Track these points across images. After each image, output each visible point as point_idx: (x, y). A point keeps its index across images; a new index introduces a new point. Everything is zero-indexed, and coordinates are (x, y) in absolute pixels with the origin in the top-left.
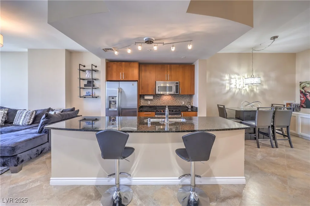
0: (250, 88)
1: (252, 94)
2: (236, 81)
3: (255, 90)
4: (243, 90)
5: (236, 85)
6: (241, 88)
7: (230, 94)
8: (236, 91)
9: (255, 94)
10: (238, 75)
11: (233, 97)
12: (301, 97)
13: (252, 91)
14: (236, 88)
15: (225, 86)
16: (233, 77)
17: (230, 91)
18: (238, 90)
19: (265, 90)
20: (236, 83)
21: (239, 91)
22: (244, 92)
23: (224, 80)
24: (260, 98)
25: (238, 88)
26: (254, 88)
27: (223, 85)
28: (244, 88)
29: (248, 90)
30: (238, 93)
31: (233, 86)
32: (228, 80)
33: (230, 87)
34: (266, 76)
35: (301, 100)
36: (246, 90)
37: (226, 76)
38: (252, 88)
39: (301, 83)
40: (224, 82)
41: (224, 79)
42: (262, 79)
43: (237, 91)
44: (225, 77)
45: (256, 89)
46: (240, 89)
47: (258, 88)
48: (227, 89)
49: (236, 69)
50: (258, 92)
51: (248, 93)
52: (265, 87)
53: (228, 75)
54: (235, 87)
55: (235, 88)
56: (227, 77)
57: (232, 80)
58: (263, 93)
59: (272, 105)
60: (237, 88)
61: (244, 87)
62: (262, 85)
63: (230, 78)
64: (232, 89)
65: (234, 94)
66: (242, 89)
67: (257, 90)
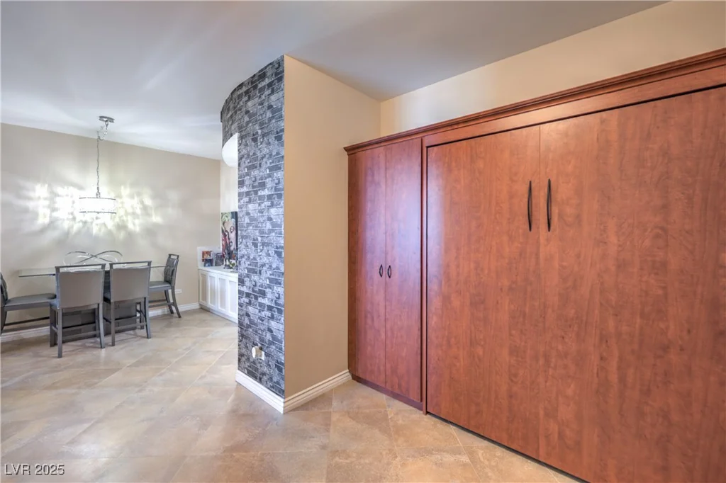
0: (117, 220)
1: (122, 235)
2: (74, 202)
3: (130, 226)
4: (97, 224)
5: (72, 214)
6: (89, 221)
7: (52, 235)
8: (72, 227)
9: (131, 236)
10: (81, 188)
11: (64, 241)
12: (222, 240)
13: (122, 226)
14: (74, 219)
15: (36, 215)
16: (59, 190)
17: (52, 224)
18: (81, 224)
19: (156, 225)
20: (72, 207)
21: (84, 227)
22: (100, 230)
23: (30, 199)
24: (143, 243)
25: (81, 221)
26: (127, 220)
27: (26, 210)
28: (99, 222)
29: (110, 224)
30: (79, 232)
31: (61, 214)
32: (45, 199)
33: (51, 217)
34: (157, 196)
35: (222, 245)
36: (104, 224)
37: (38, 187)
38: (123, 221)
39: (222, 214)
40: (31, 205)
41: (31, 194)
42: (148, 202)
43: (77, 226)
44: (34, 190)
45: (134, 224)
46: (85, 222)
47: (137, 221)
48: (43, 220)
49: (72, 174)
50: (138, 229)
51: (110, 233)
52: (156, 219)
53: (46, 186)
54: (71, 217)
55: (68, 219)
56: (41, 191)
57: (58, 199)
58: (150, 231)
59: (170, 255)
60: (77, 220)
62: (148, 215)
63: (54, 195)
64: (59, 222)
65: (67, 234)
66: (92, 223)
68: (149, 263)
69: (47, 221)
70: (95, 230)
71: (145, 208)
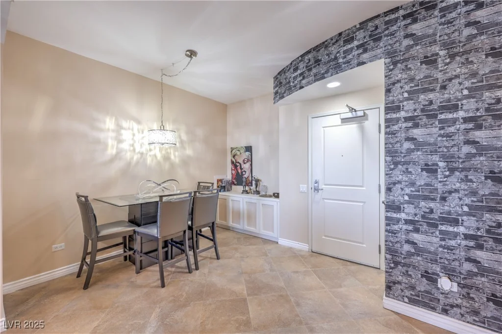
0: (164, 152)
1: (167, 166)
2: (134, 135)
3: (172, 157)
4: (150, 156)
5: (133, 145)
6: (145, 152)
7: (119, 165)
8: (132, 158)
9: (172, 165)
10: (139, 122)
11: (128, 172)
12: (232, 169)
13: (167, 158)
14: (134, 150)
15: (106, 145)
16: (125, 124)
17: (117, 156)
18: (139, 156)
19: (189, 157)
20: (133, 139)
21: (141, 158)
22: (152, 160)
23: (101, 130)
24: (180, 174)
25: (139, 152)
26: (171, 153)
27: (98, 141)
28: (152, 153)
29: (159, 156)
30: (138, 163)
31: (125, 146)
32: (113, 131)
33: (117, 148)
34: (189, 132)
35: (232, 174)
36: (155, 156)
37: (108, 120)
38: (168, 153)
39: (232, 149)
40: (102, 136)
41: (102, 126)
42: (184, 137)
43: (135, 157)
44: (105, 122)
45: (175, 156)
46: (142, 154)
47: (177, 153)
48: (111, 151)
49: (132, 108)
50: (177, 160)
51: (159, 163)
52: (189, 152)
53: (114, 118)
54: (132, 148)
55: (130, 151)
56: (109, 123)
57: (123, 132)
58: (185, 162)
59: (199, 183)
60: (137, 151)
61: (150, 150)
62: (184, 148)
63: (119, 128)
64: (124, 153)
65: (129, 164)
66: (147, 154)
67: (175, 157)
69: (114, 152)
70: (149, 160)
71: (182, 142)
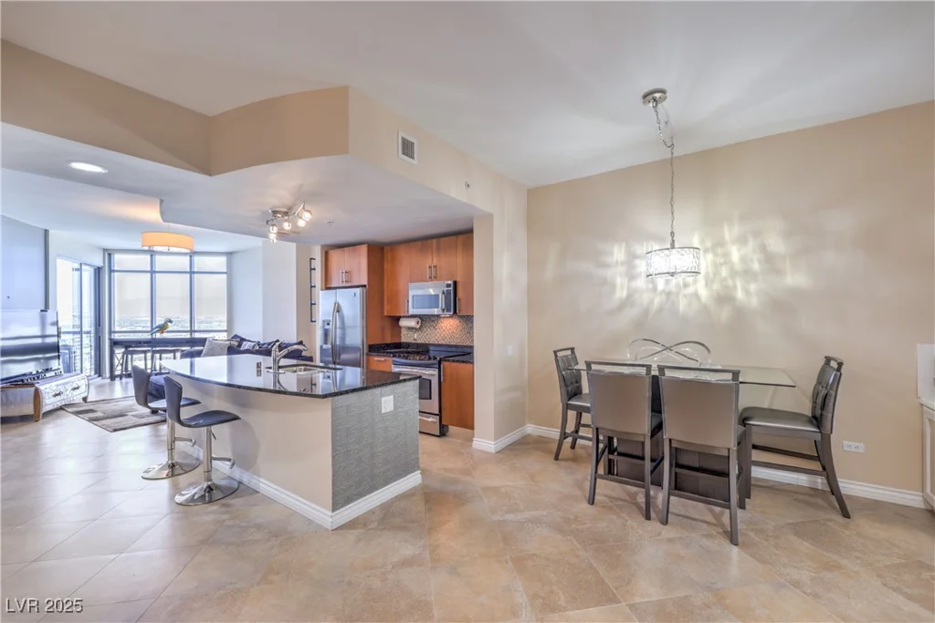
0: (716, 286)
1: (725, 314)
3: (740, 295)
4: (685, 296)
6: (674, 290)
7: (631, 314)
8: (652, 301)
9: (740, 314)
11: (643, 323)
13: (724, 298)
14: (655, 288)
15: (613, 286)
16: (640, 249)
17: (629, 301)
18: (664, 297)
19: (797, 293)
21: (667, 301)
22: (690, 304)
23: (607, 266)
24: (766, 330)
25: (663, 291)
26: (735, 287)
27: (604, 282)
28: (691, 290)
29: (704, 293)
30: (661, 309)
31: (641, 283)
32: (622, 263)
33: (628, 288)
36: (696, 295)
37: (616, 249)
38: (727, 287)
40: (609, 273)
41: (609, 260)
42: (776, 244)
43: (657, 300)
44: (612, 254)
45: (747, 292)
46: (669, 294)
47: (753, 287)
48: (621, 294)
50: (754, 302)
51: (705, 309)
52: (795, 278)
53: (624, 245)
54: (650, 286)
55: (648, 290)
56: (618, 254)
57: (637, 262)
58: (782, 306)
60: (659, 291)
61: (686, 285)
62: (778, 272)
63: (632, 257)
64: (638, 295)
65: (646, 312)
66: (678, 294)
67: (746, 294)
68: (736, 374)
69: (624, 294)
70: (682, 306)
71: (769, 260)
